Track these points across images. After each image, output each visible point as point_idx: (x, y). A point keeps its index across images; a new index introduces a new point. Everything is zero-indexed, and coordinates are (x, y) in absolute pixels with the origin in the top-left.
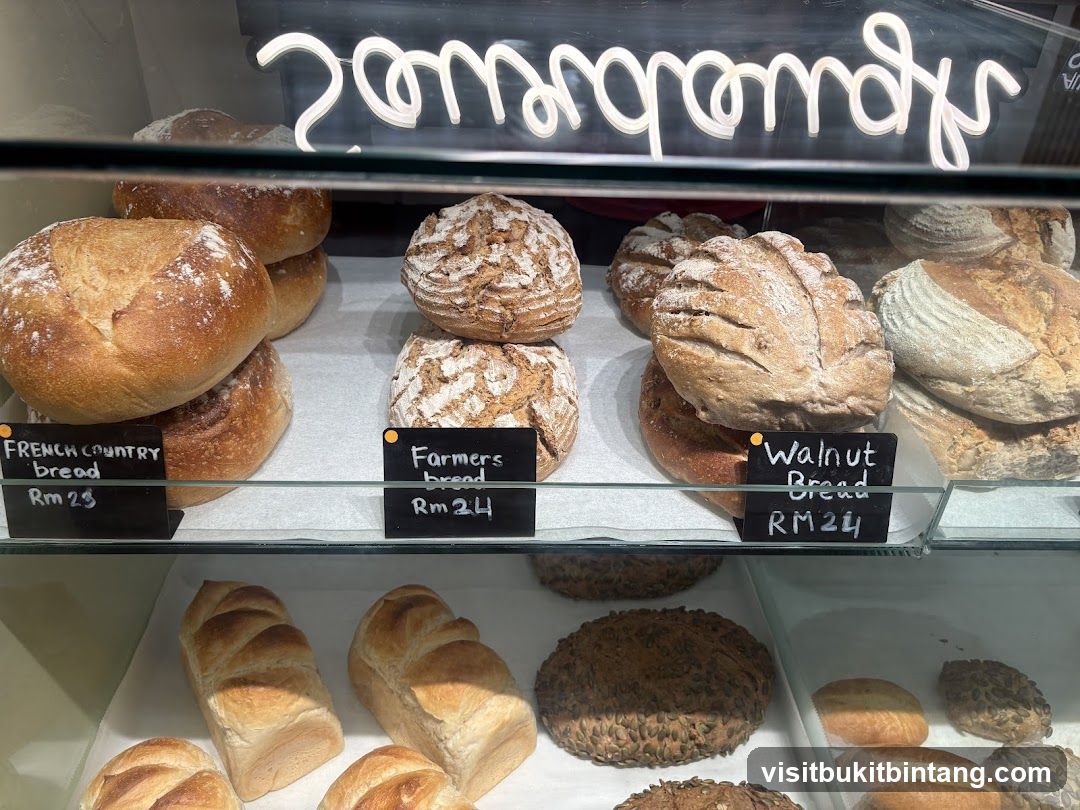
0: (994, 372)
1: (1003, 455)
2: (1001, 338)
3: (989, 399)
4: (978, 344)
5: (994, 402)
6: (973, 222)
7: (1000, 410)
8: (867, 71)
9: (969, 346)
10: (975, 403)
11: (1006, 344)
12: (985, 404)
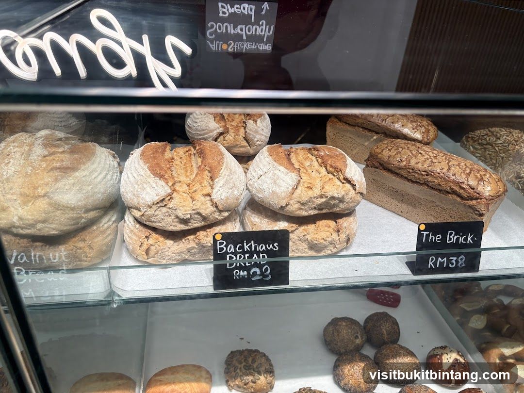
0: (149, 204)
1: (172, 248)
2: (154, 185)
3: (151, 218)
4: (143, 189)
5: (155, 220)
6: (206, 121)
7: (160, 224)
8: (101, 42)
9: (139, 190)
10: (145, 221)
11: (156, 188)
12: (151, 221)
